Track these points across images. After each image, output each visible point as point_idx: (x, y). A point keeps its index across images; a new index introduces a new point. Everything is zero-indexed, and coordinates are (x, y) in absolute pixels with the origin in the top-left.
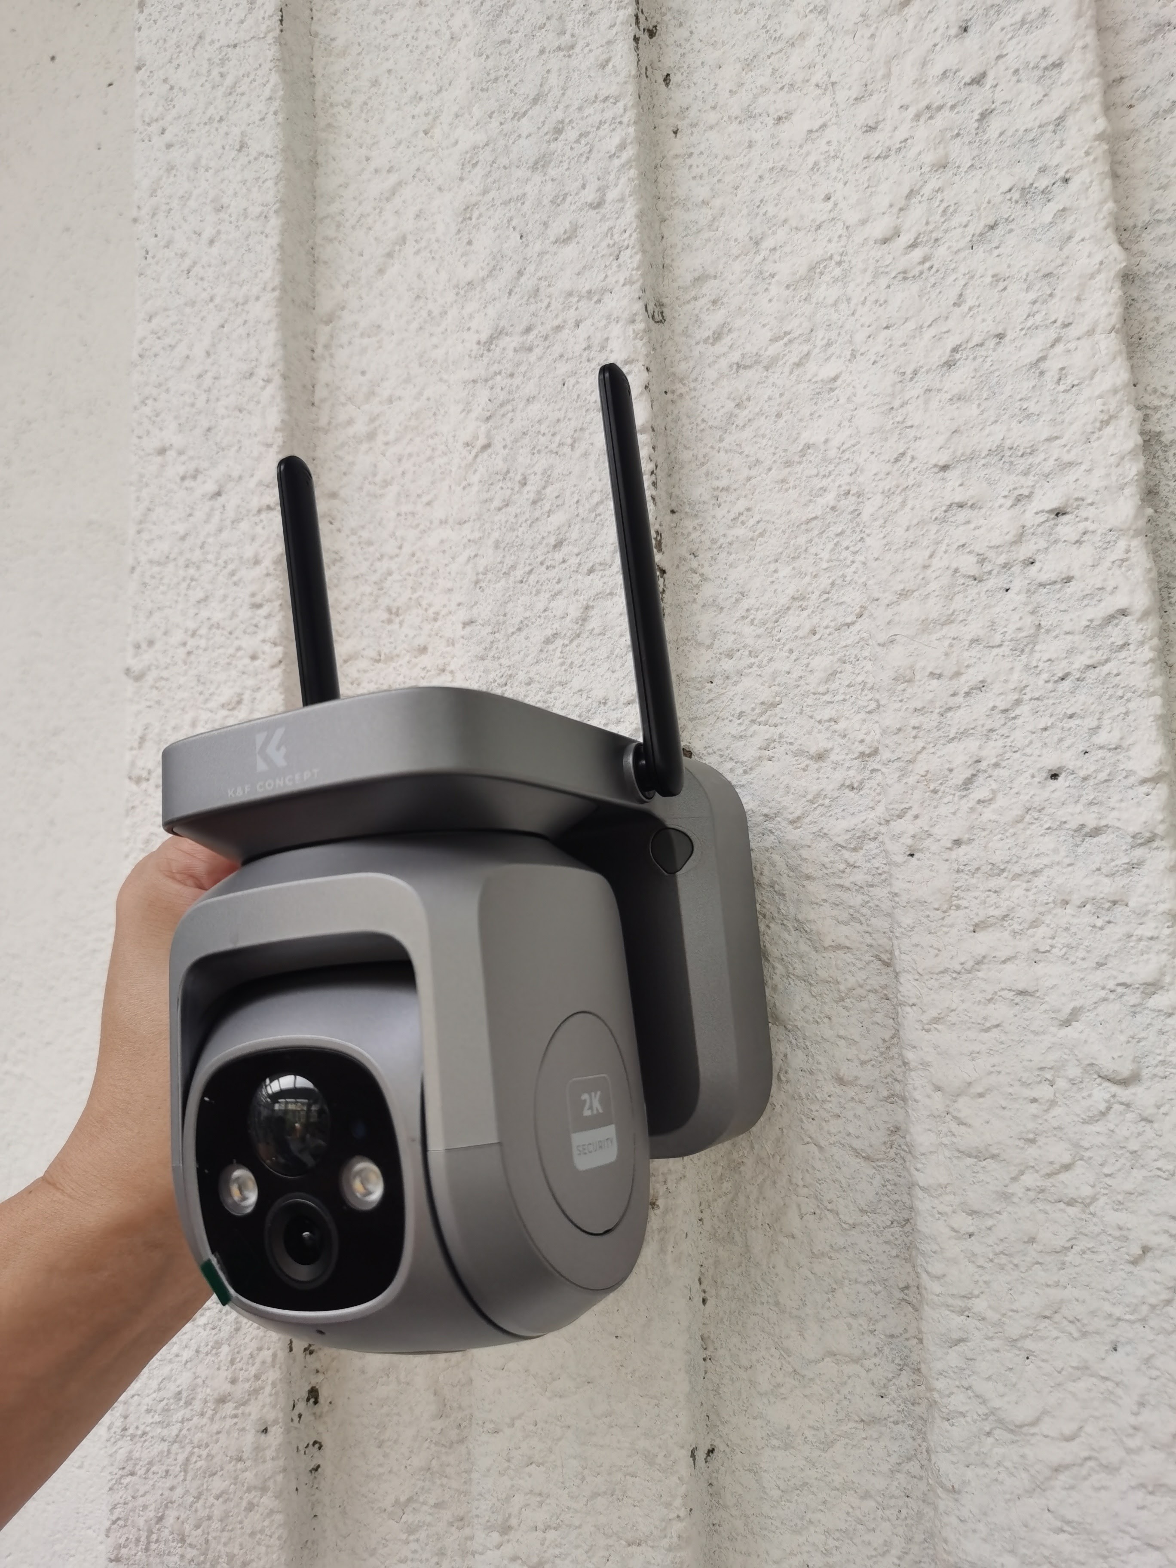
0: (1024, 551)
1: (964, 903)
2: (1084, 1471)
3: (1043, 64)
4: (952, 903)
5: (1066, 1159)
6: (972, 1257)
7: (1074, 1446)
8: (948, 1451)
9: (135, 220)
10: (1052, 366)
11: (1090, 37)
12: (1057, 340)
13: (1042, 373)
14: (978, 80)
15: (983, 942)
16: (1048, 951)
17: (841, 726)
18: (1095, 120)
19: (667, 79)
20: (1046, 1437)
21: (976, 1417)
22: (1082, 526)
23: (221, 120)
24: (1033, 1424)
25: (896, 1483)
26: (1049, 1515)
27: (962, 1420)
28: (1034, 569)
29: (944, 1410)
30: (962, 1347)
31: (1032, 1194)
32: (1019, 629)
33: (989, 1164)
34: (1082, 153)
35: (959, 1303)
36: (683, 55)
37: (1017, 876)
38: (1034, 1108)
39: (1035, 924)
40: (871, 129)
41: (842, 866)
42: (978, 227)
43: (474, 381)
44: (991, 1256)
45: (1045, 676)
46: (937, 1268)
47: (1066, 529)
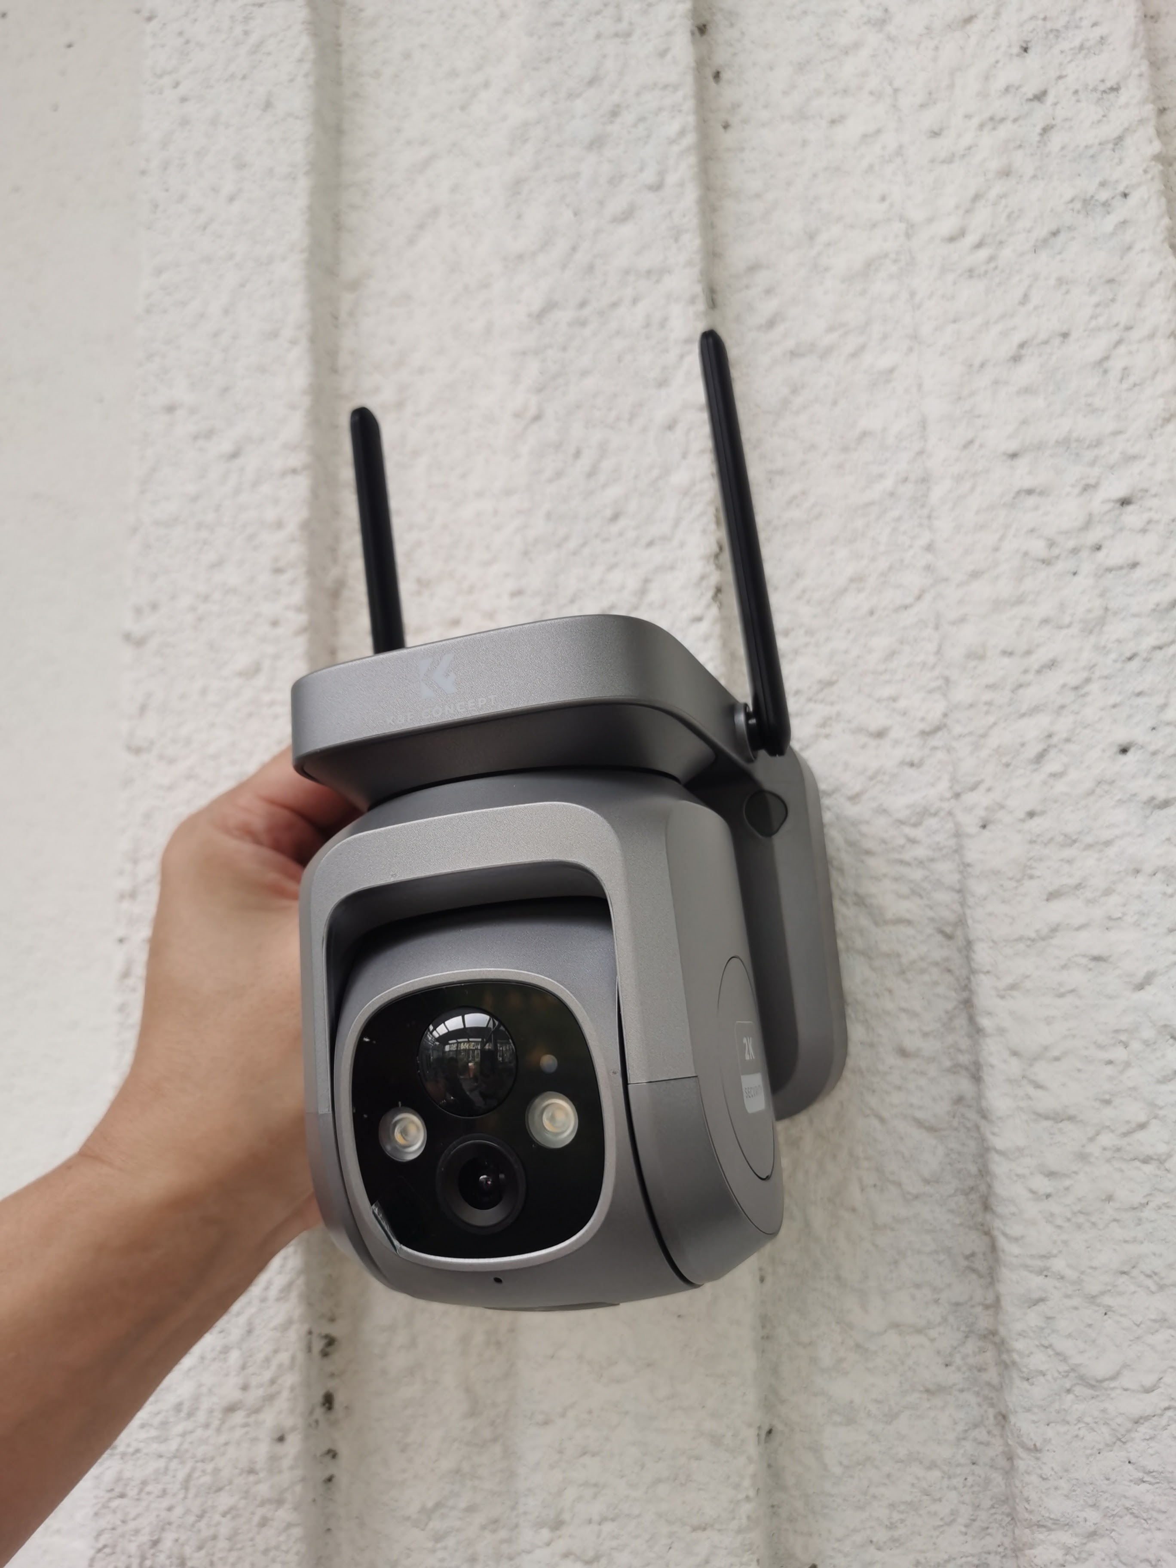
0: (1092, 537)
1: (1037, 873)
2: (1164, 1422)
3: (1102, 87)
4: (1026, 873)
5: (1142, 1118)
6: (1050, 1218)
7: (1153, 1397)
8: (1028, 1410)
9: (143, 173)
10: (1116, 365)
11: (1144, 67)
12: (1119, 342)
13: (1105, 372)
14: (1040, 97)
15: (1058, 911)
16: (1120, 918)
17: (902, 704)
18: (1151, 142)
19: (717, 76)
20: (1126, 1390)
21: (1056, 1375)
22: (1146, 516)
23: (244, 77)
24: (1113, 1378)
25: (961, 1451)
26: (1130, 1466)
27: (1041, 1379)
28: (1101, 555)
29: (1025, 1370)
30: (1041, 1307)
31: (1109, 1154)
32: (1089, 611)
33: (1067, 1126)
34: (1141, 171)
35: (1039, 1263)
36: (735, 54)
37: (1089, 847)
38: (1109, 1070)
39: (1108, 892)
40: (935, 134)
41: (902, 841)
42: (1042, 231)
43: (524, 353)
44: (1069, 1215)
45: (1113, 656)
46: (1015, 1230)
47: (1132, 517)
